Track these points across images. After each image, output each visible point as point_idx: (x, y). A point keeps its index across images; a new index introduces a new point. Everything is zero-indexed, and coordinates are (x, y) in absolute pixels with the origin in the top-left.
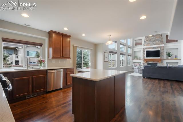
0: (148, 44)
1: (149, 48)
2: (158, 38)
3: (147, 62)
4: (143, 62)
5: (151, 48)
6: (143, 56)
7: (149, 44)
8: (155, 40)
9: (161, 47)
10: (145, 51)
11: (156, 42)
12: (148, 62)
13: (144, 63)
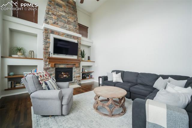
0: (55, 23)
1: (58, 33)
2: (73, 21)
3: (55, 64)
4: (46, 65)
5: (63, 34)
6: (46, 49)
7: (57, 24)
8: (69, 23)
9: (77, 38)
10: (49, 38)
11: (70, 26)
12: (57, 66)
13: (48, 69)
